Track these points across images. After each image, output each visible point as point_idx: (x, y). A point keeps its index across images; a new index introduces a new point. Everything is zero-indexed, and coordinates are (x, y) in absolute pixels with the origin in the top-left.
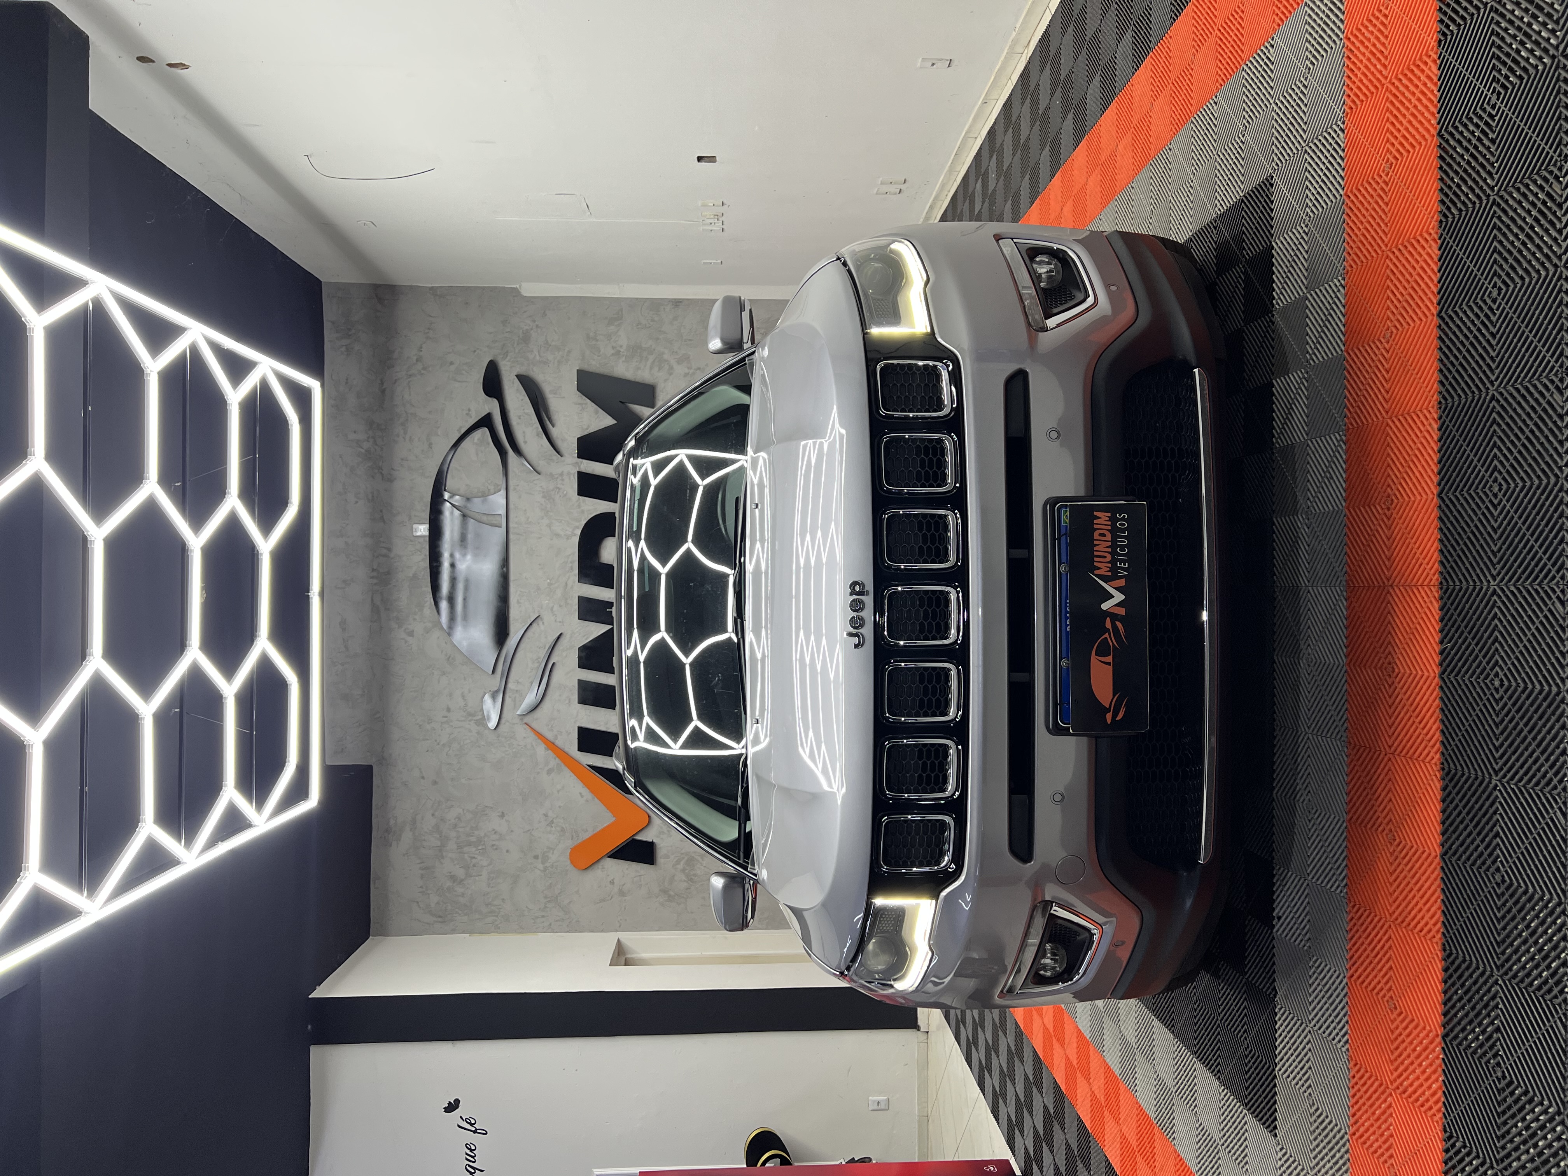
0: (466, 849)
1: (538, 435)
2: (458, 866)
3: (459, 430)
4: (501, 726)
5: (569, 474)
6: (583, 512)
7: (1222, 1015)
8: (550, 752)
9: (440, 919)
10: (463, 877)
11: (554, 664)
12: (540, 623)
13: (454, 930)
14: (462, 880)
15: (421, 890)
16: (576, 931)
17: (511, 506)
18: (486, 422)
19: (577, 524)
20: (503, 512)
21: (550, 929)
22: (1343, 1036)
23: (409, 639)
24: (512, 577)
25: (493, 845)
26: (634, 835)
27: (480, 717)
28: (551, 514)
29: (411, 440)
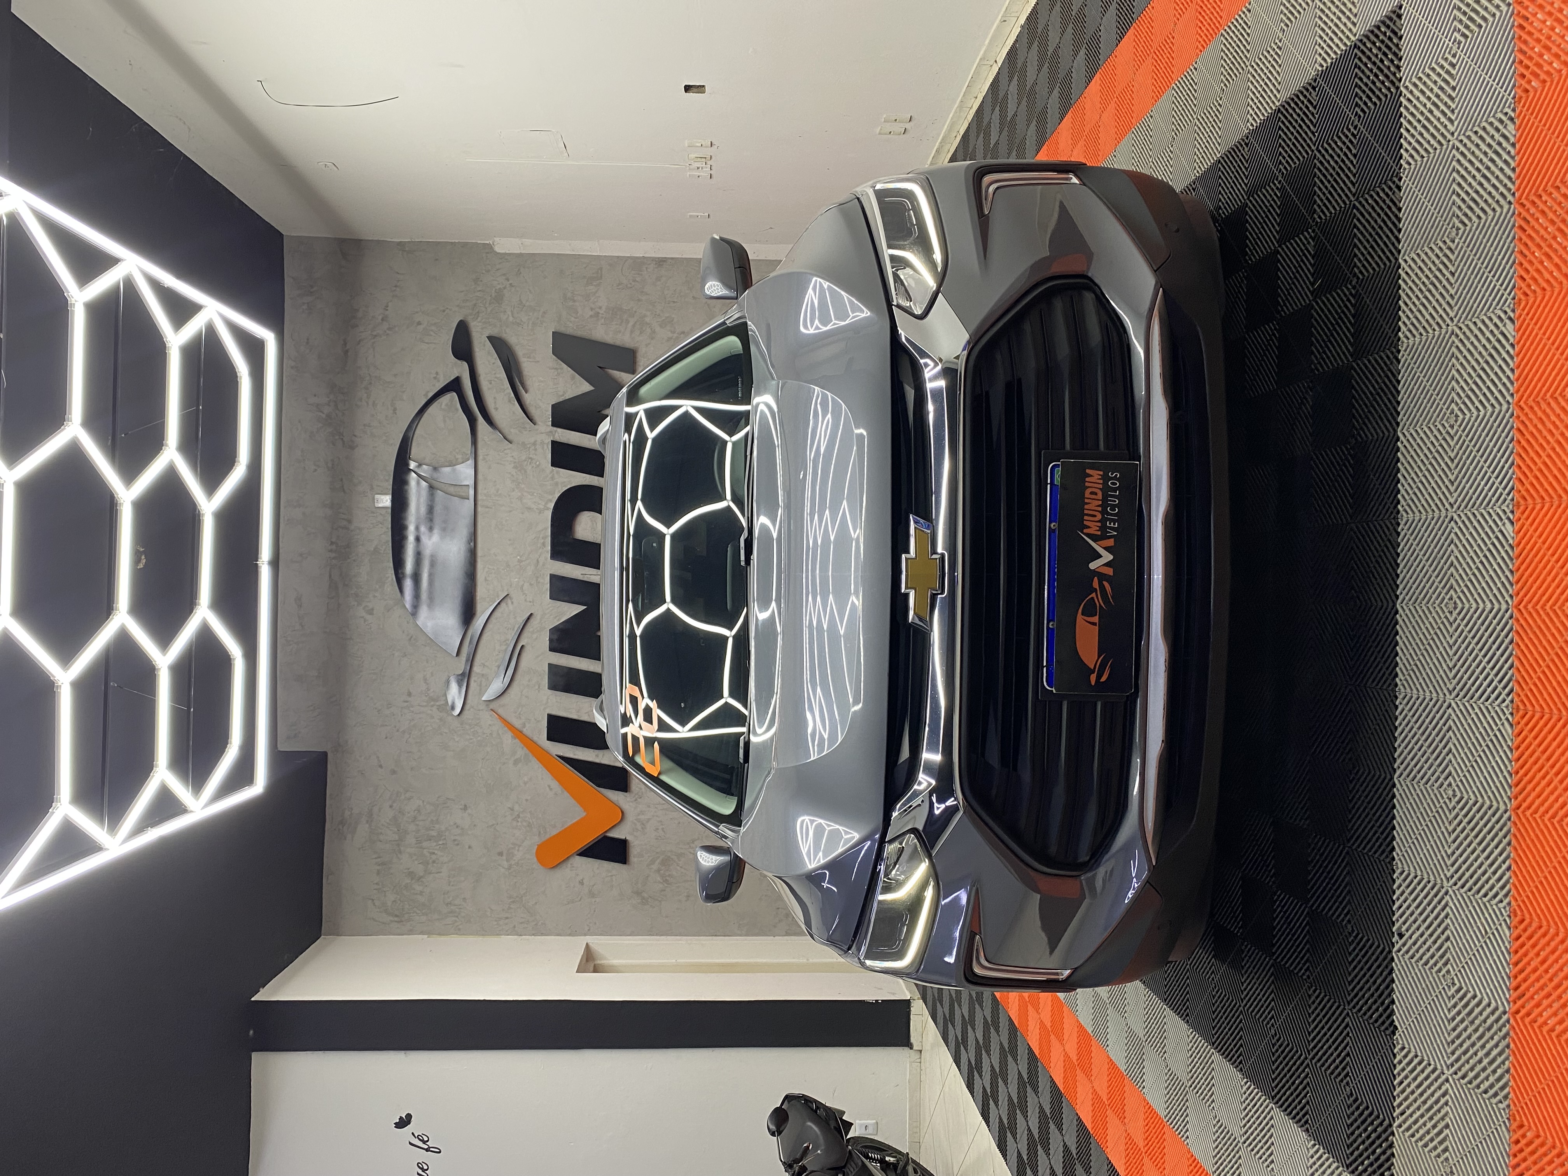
0: (425, 844)
1: (510, 401)
2: (416, 862)
3: (426, 395)
4: (465, 712)
5: (542, 443)
6: (557, 484)
7: (1312, 1054)
8: (517, 741)
9: (396, 919)
10: (421, 874)
11: (523, 646)
12: (509, 602)
13: (411, 930)
14: (421, 877)
15: (376, 887)
16: (542, 934)
17: (480, 477)
18: (454, 386)
19: (550, 497)
20: (470, 482)
21: (514, 932)
22: (1502, 1088)
23: (368, 617)
24: (480, 553)
25: (455, 840)
26: (606, 832)
27: (442, 702)
28: (523, 486)
29: (374, 404)
